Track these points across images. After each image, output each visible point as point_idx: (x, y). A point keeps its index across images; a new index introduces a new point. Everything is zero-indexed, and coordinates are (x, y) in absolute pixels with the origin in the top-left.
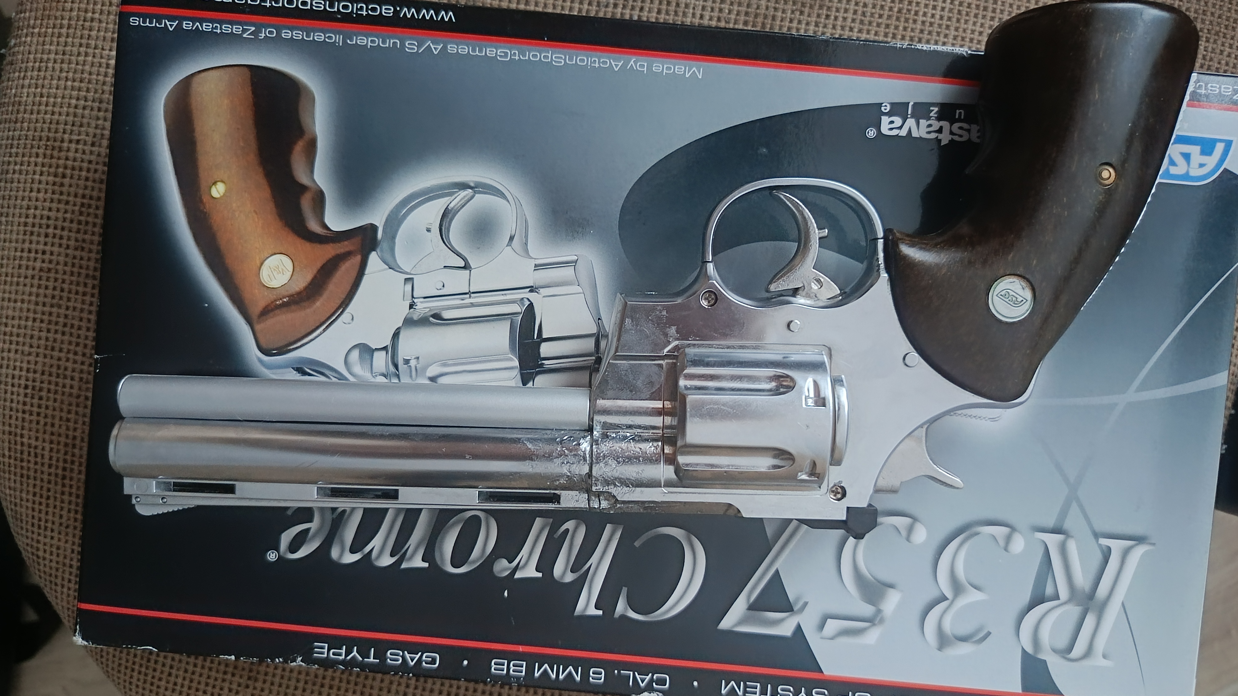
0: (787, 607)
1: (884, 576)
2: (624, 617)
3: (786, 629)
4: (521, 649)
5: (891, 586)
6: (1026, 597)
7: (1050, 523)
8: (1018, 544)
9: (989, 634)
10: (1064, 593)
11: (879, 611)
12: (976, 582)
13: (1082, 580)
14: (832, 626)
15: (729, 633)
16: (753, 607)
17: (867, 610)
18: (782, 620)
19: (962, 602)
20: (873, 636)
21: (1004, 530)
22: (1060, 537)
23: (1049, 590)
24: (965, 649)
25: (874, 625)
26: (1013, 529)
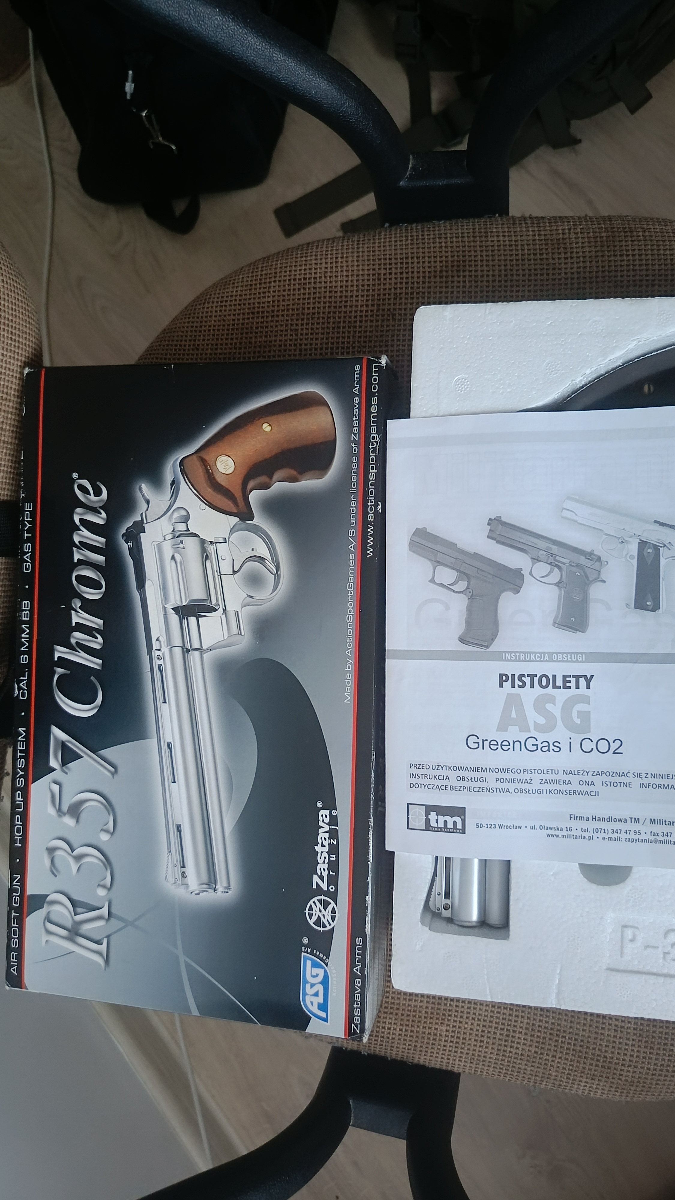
0: (64, 763)
1: (83, 816)
2: (54, 672)
3: (53, 763)
4: (36, 616)
5: (77, 821)
6: (75, 897)
7: (113, 911)
8: (102, 892)
9: (56, 876)
10: (78, 918)
11: (65, 814)
12: (82, 867)
13: (86, 928)
14: (56, 788)
15: (49, 732)
16: (63, 744)
17: (65, 808)
18: (57, 760)
19: (71, 861)
20: (51, 811)
21: (109, 884)
22: (106, 915)
23: (79, 910)
24: (47, 862)
25: (58, 812)
26: (109, 889)
